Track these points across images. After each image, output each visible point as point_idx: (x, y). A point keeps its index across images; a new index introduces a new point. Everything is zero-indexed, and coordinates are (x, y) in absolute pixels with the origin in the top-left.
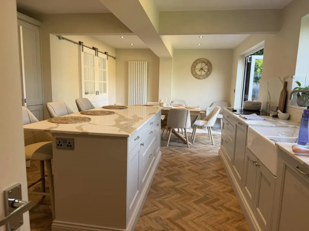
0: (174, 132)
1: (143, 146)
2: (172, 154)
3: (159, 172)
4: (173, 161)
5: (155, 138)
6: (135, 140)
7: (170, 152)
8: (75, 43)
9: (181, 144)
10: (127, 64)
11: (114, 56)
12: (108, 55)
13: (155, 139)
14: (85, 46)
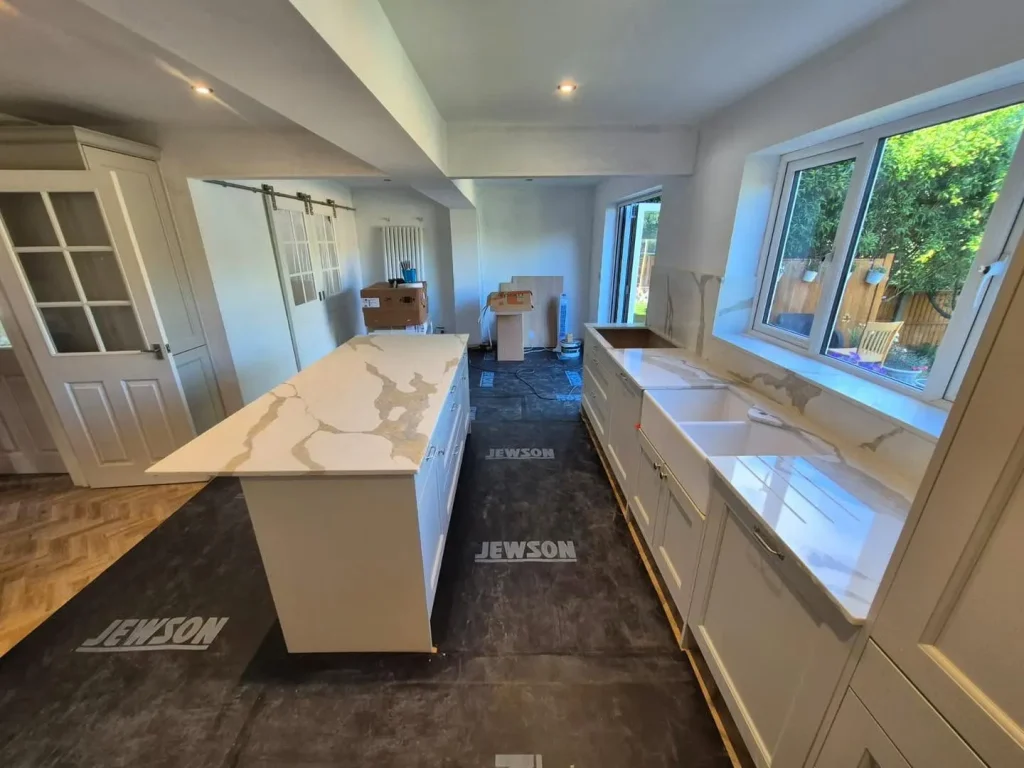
11: (350, 206)
12: (335, 207)
14: (279, 195)
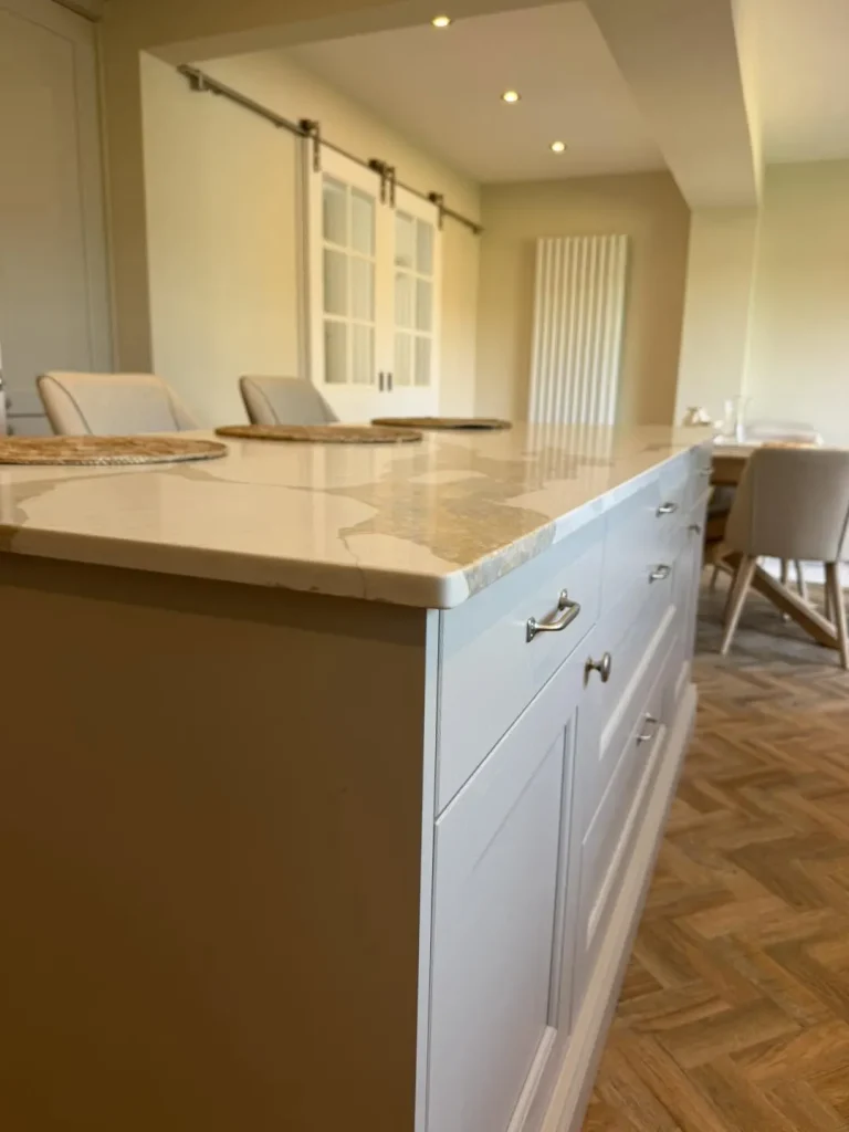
0: (761, 581)
1: (605, 678)
2: (756, 705)
3: (689, 816)
4: (769, 747)
5: (671, 611)
6: (532, 633)
7: (745, 688)
8: (279, 123)
9: (796, 648)
10: (528, 256)
11: (475, 218)
12: (443, 211)
13: (672, 620)
14: (331, 147)
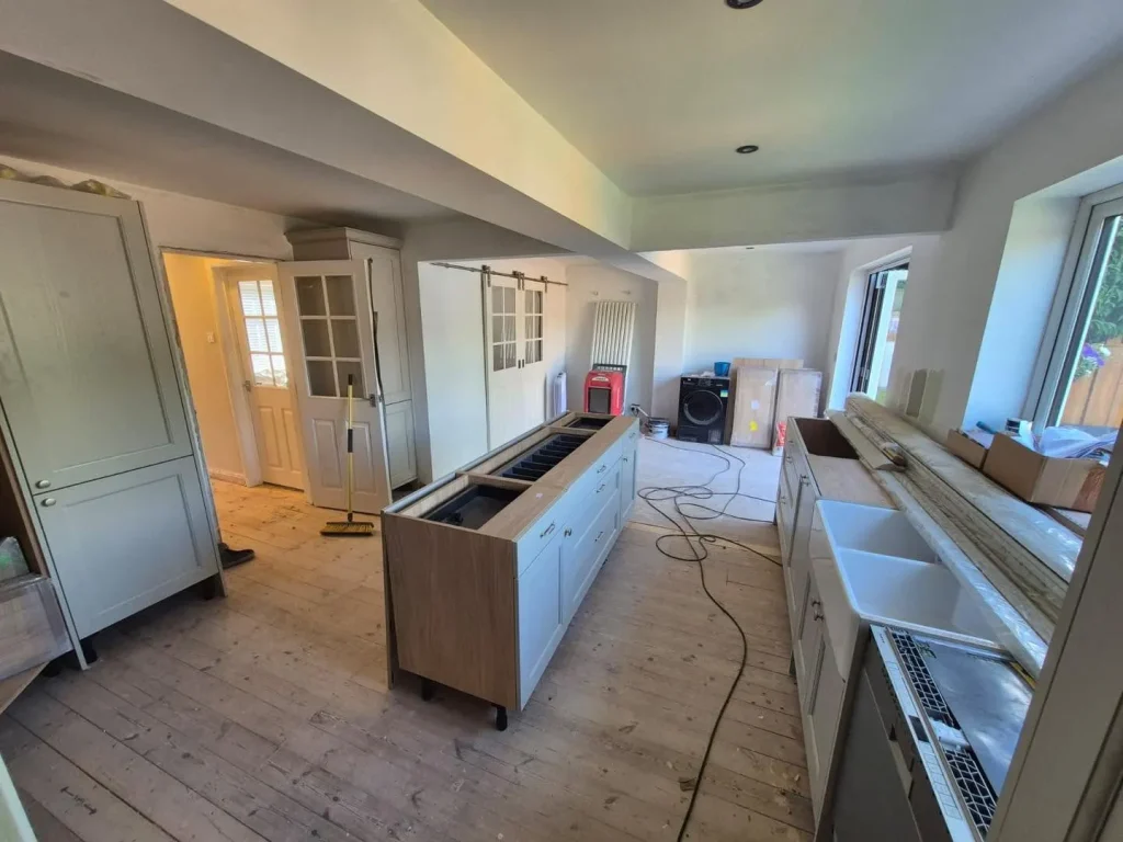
1: (570, 534)
8: (474, 270)
12: (547, 283)
14: (494, 273)
